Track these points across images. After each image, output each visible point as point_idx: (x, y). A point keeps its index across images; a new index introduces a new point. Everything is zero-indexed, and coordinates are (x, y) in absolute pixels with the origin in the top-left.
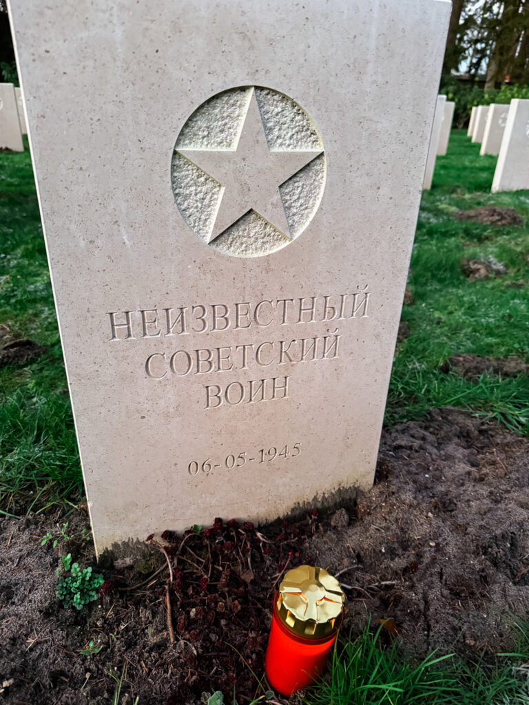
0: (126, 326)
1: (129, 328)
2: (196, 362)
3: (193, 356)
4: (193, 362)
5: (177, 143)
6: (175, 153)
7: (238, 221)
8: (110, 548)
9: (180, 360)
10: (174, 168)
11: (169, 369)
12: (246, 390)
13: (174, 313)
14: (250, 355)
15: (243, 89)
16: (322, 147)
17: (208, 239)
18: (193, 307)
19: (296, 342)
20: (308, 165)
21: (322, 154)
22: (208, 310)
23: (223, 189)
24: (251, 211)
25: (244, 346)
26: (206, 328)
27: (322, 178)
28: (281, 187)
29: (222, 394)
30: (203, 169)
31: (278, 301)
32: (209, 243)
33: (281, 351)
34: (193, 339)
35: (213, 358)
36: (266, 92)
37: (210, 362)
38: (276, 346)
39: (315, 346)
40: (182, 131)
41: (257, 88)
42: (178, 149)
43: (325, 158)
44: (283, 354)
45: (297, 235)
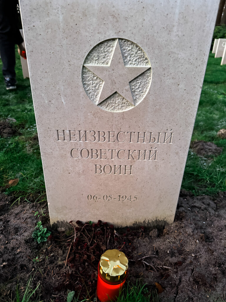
0: (63, 136)
1: (64, 137)
2: (91, 154)
3: (90, 151)
4: (90, 154)
5: (85, 62)
6: (84, 67)
7: (111, 96)
8: (56, 223)
9: (85, 152)
10: (83, 73)
11: (80, 155)
12: (113, 168)
13: (82, 133)
14: (115, 154)
15: (114, 40)
16: (150, 65)
17: (97, 103)
18: (90, 131)
19: (136, 151)
20: (144, 73)
21: (150, 68)
22: (97, 133)
23: (104, 82)
24: (116, 92)
25: (112, 150)
26: (96, 140)
27: (150, 79)
28: (130, 82)
29: (102, 169)
30: (95, 74)
31: (128, 132)
32: (98, 105)
33: (129, 154)
34: (90, 144)
35: (99, 153)
36: (124, 41)
37: (97, 155)
38: (127, 152)
39: (145, 154)
40: (87, 57)
41: (119, 39)
42: (85, 65)
43: (151, 70)
44: (130, 155)
45: (137, 104)
